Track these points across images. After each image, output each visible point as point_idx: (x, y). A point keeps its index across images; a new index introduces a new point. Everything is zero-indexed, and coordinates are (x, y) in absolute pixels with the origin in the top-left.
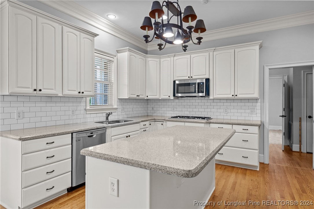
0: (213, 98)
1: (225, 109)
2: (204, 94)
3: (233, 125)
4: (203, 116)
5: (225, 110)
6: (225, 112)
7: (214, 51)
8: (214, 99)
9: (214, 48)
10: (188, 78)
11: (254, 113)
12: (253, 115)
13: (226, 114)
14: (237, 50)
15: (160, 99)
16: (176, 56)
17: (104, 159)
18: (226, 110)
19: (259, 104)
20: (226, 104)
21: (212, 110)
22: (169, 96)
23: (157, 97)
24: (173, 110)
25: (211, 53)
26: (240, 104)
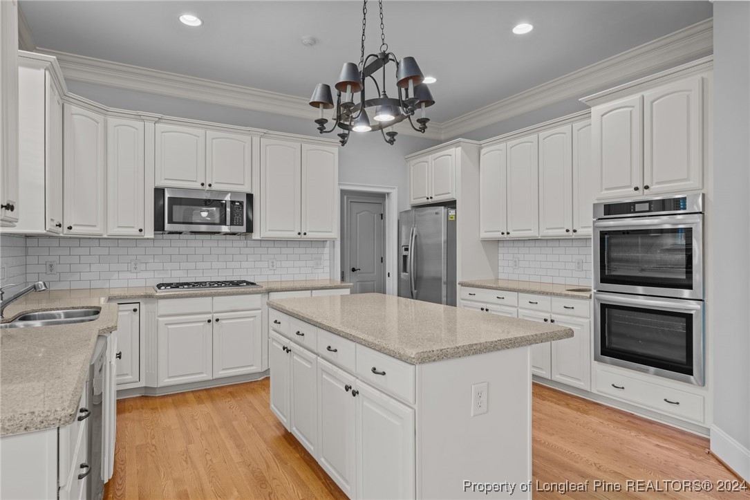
0: (259, 238)
1: (270, 262)
2: (243, 229)
3: (313, 291)
4: (235, 279)
5: (271, 264)
6: (271, 267)
7: (261, 137)
8: (261, 240)
9: (265, 131)
10: (200, 187)
11: (320, 267)
12: (319, 271)
13: (272, 272)
14: (305, 146)
15: (105, 236)
16: (162, 121)
17: (473, 354)
18: (273, 263)
19: (327, 250)
20: (272, 250)
21: (245, 264)
22: (141, 230)
23: (97, 230)
24: (136, 268)
25: (256, 139)
26: (297, 250)
